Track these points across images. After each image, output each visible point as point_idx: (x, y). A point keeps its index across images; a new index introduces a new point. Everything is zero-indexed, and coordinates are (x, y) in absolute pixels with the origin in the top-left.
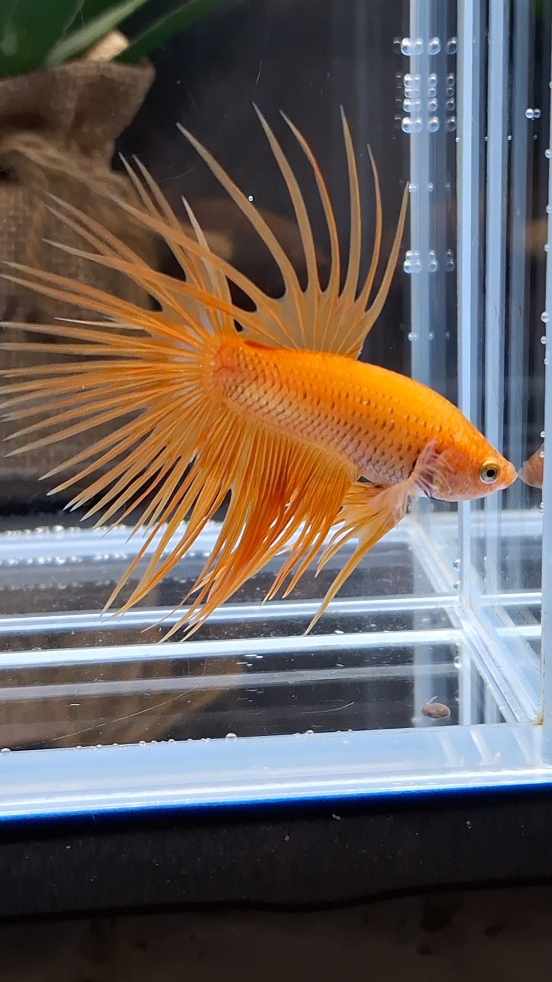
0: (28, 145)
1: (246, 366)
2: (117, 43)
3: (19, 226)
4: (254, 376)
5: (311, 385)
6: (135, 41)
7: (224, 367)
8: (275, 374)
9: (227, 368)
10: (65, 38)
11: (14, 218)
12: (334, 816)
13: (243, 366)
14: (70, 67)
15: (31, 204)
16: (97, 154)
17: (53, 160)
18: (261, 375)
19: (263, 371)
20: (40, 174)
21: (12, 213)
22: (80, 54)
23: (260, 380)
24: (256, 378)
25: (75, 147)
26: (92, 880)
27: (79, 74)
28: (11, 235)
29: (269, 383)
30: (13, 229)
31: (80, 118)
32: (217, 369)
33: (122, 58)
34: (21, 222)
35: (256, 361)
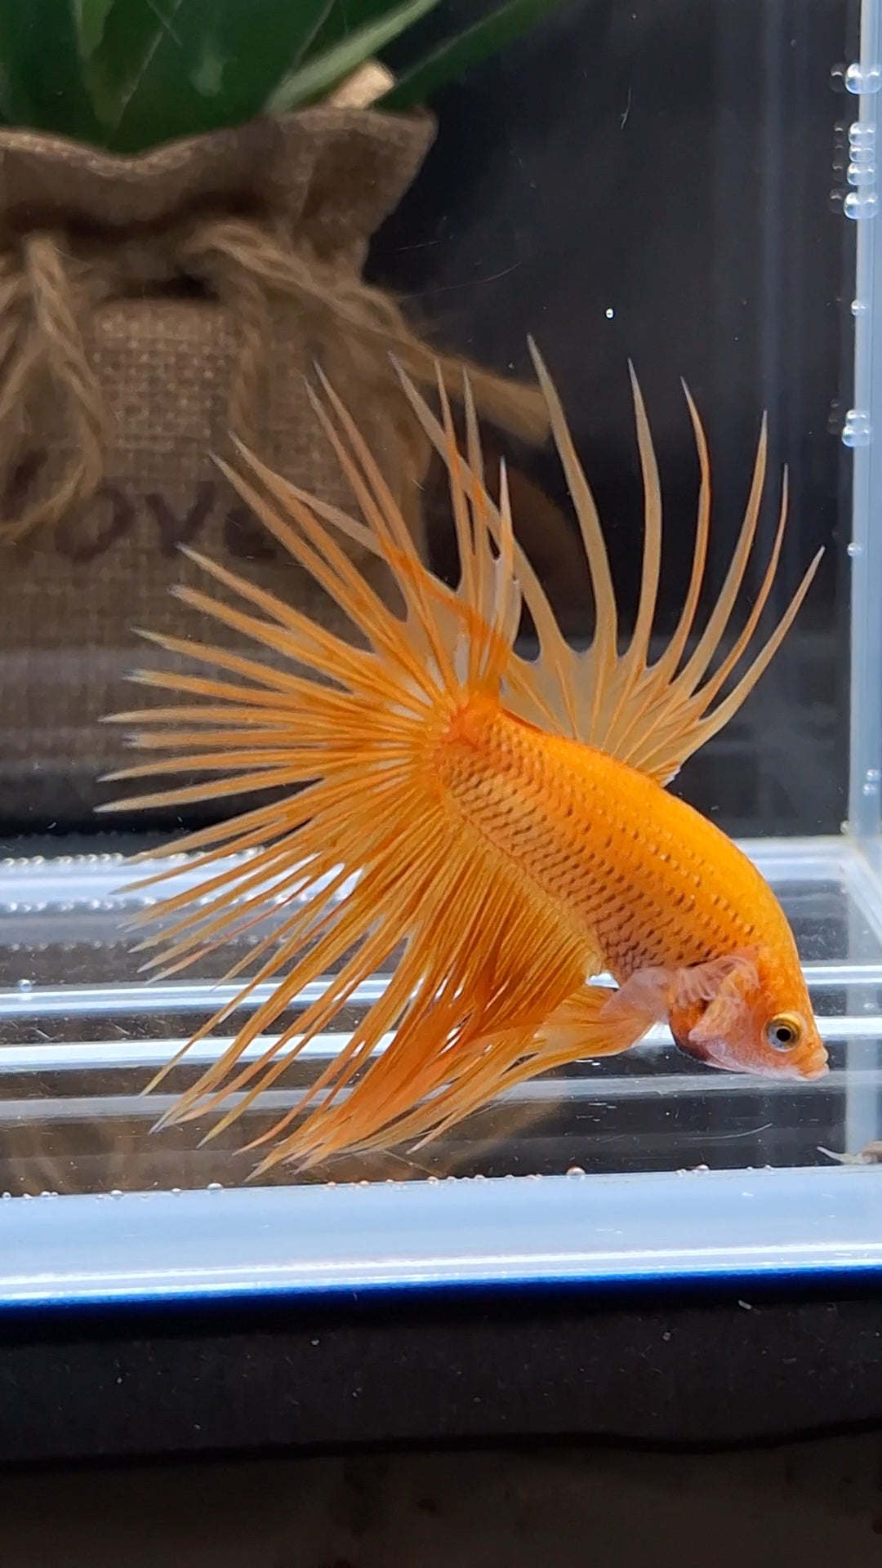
0: (236, 239)
1: (499, 746)
2: (376, 80)
3: (216, 370)
4: (504, 764)
5: (584, 798)
6: (407, 77)
7: (464, 740)
8: (537, 766)
9: (467, 742)
10: (297, 70)
11: (211, 358)
12: (741, 1303)
13: (493, 744)
14: (303, 116)
15: (238, 334)
16: (341, 259)
17: (273, 265)
18: (516, 764)
19: (521, 758)
20: (253, 288)
21: (207, 350)
22: (320, 96)
23: (513, 771)
24: (509, 767)
25: (307, 246)
26: (355, 1394)
27: (316, 129)
28: (205, 384)
29: (524, 779)
30: (209, 374)
31: (317, 198)
32: (451, 740)
33: (385, 103)
34: (221, 363)
35: (515, 740)
